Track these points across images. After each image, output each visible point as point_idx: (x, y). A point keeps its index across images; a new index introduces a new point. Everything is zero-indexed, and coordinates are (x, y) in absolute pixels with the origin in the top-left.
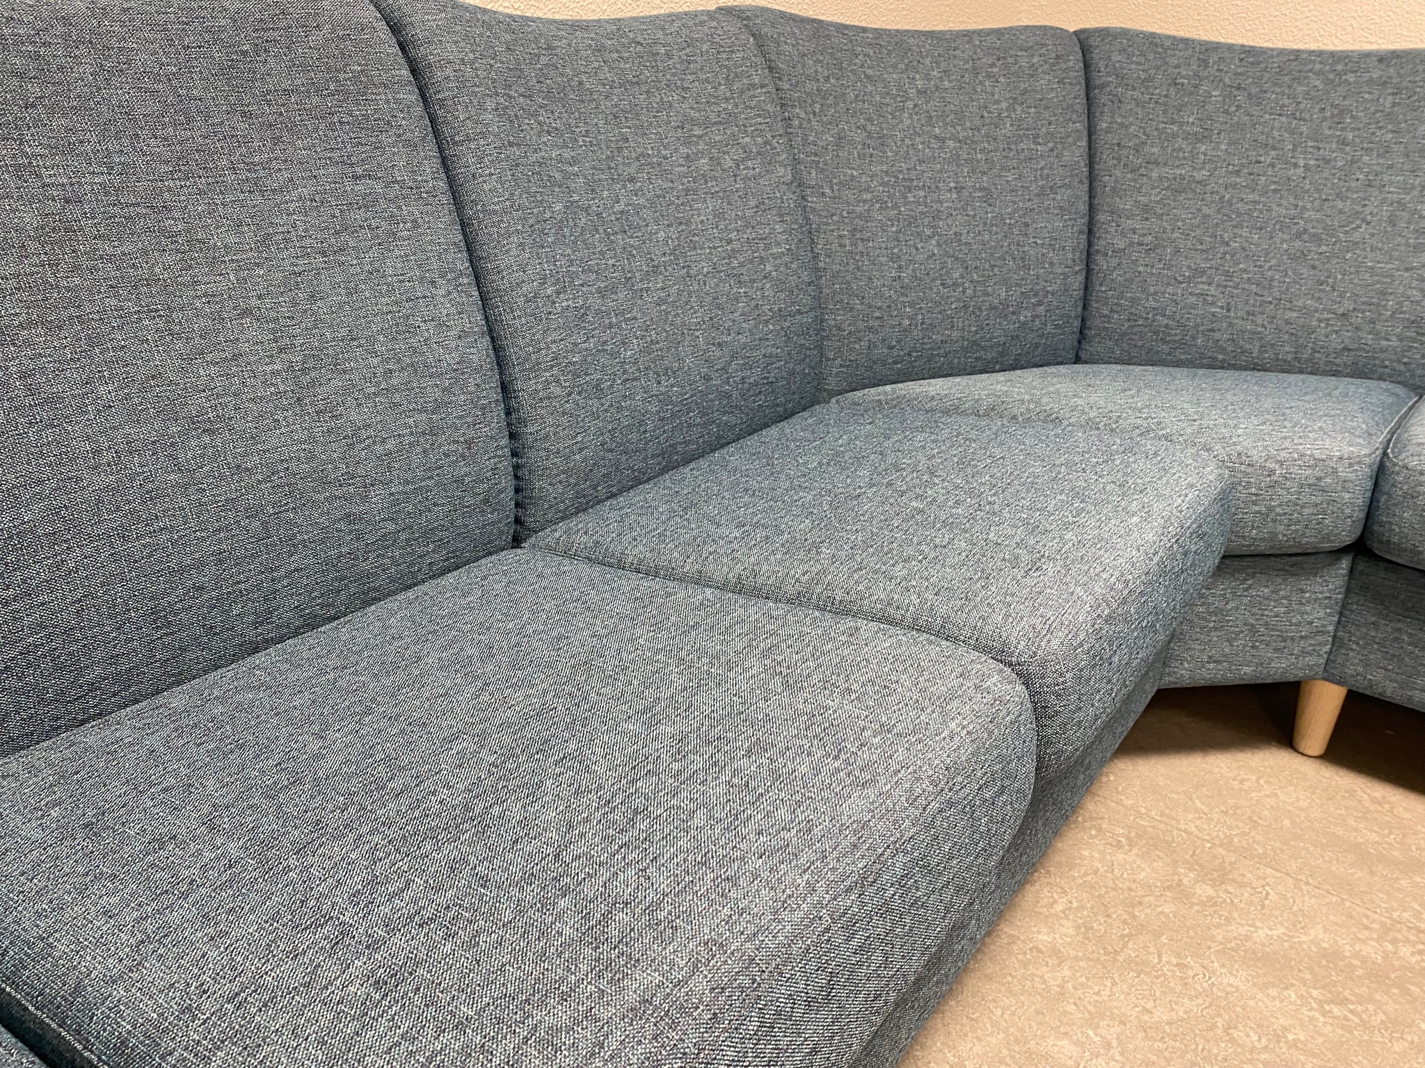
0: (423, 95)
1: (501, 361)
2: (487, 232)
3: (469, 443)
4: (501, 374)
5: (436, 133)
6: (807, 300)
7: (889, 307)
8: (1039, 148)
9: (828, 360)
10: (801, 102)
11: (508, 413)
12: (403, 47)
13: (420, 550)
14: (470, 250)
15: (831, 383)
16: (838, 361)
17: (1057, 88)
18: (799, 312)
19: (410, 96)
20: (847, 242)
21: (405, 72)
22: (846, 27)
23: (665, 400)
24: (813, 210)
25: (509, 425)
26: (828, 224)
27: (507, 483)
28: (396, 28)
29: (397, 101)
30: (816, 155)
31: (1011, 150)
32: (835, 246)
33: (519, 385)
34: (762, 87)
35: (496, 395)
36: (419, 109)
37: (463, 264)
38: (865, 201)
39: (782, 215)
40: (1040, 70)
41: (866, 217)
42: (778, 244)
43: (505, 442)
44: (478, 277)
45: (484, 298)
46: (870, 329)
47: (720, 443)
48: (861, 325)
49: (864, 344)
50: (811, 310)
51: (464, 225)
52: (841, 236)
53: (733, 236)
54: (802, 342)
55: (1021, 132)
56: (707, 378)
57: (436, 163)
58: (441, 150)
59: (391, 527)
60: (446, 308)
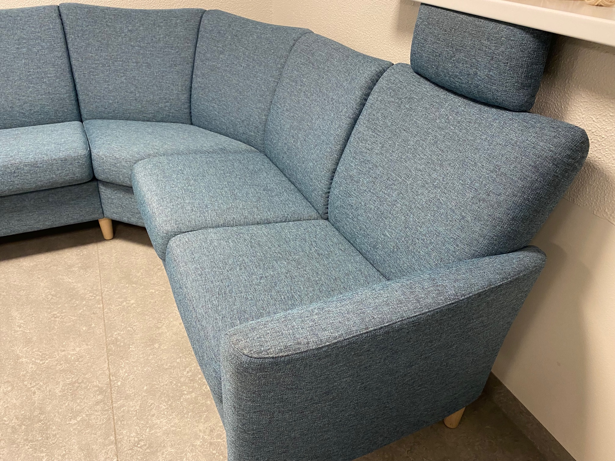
7: (103, 96)
8: (172, 51)
10: (73, 33)
17: (183, 32)
24: (74, 65)
31: (161, 51)
38: (96, 64)
40: (179, 25)
41: (96, 68)
46: (96, 102)
48: (92, 100)
52: (84, 73)
53: (31, 70)
55: (167, 45)
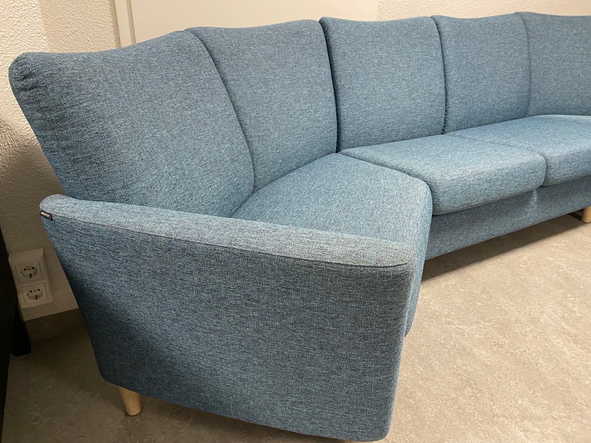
0: (440, 39)
1: (446, 95)
2: (449, 67)
3: (437, 110)
4: (446, 97)
5: (442, 46)
6: (526, 89)
7: (552, 93)
9: (531, 106)
10: (534, 38)
11: (446, 106)
12: (438, 29)
13: (424, 130)
14: (444, 71)
15: (531, 113)
16: (534, 107)
18: (523, 92)
19: (438, 39)
20: (541, 75)
21: (438, 34)
22: (553, 16)
23: (482, 109)
24: (533, 66)
25: (446, 108)
26: (536, 70)
27: (443, 120)
28: (437, 25)
29: (435, 40)
30: (536, 51)
32: (538, 76)
33: (449, 100)
34: (523, 34)
35: (444, 101)
36: (439, 42)
37: (443, 74)
38: (549, 64)
39: (522, 67)
41: (549, 68)
42: (520, 74)
43: (444, 111)
44: (445, 77)
45: (445, 81)
46: (545, 99)
47: (494, 122)
48: (542, 98)
49: (542, 103)
50: (527, 92)
51: (444, 65)
52: (540, 73)
53: (507, 71)
54: (522, 100)
56: (494, 105)
57: (441, 52)
58: (442, 50)
59: (420, 124)
60: (438, 82)
